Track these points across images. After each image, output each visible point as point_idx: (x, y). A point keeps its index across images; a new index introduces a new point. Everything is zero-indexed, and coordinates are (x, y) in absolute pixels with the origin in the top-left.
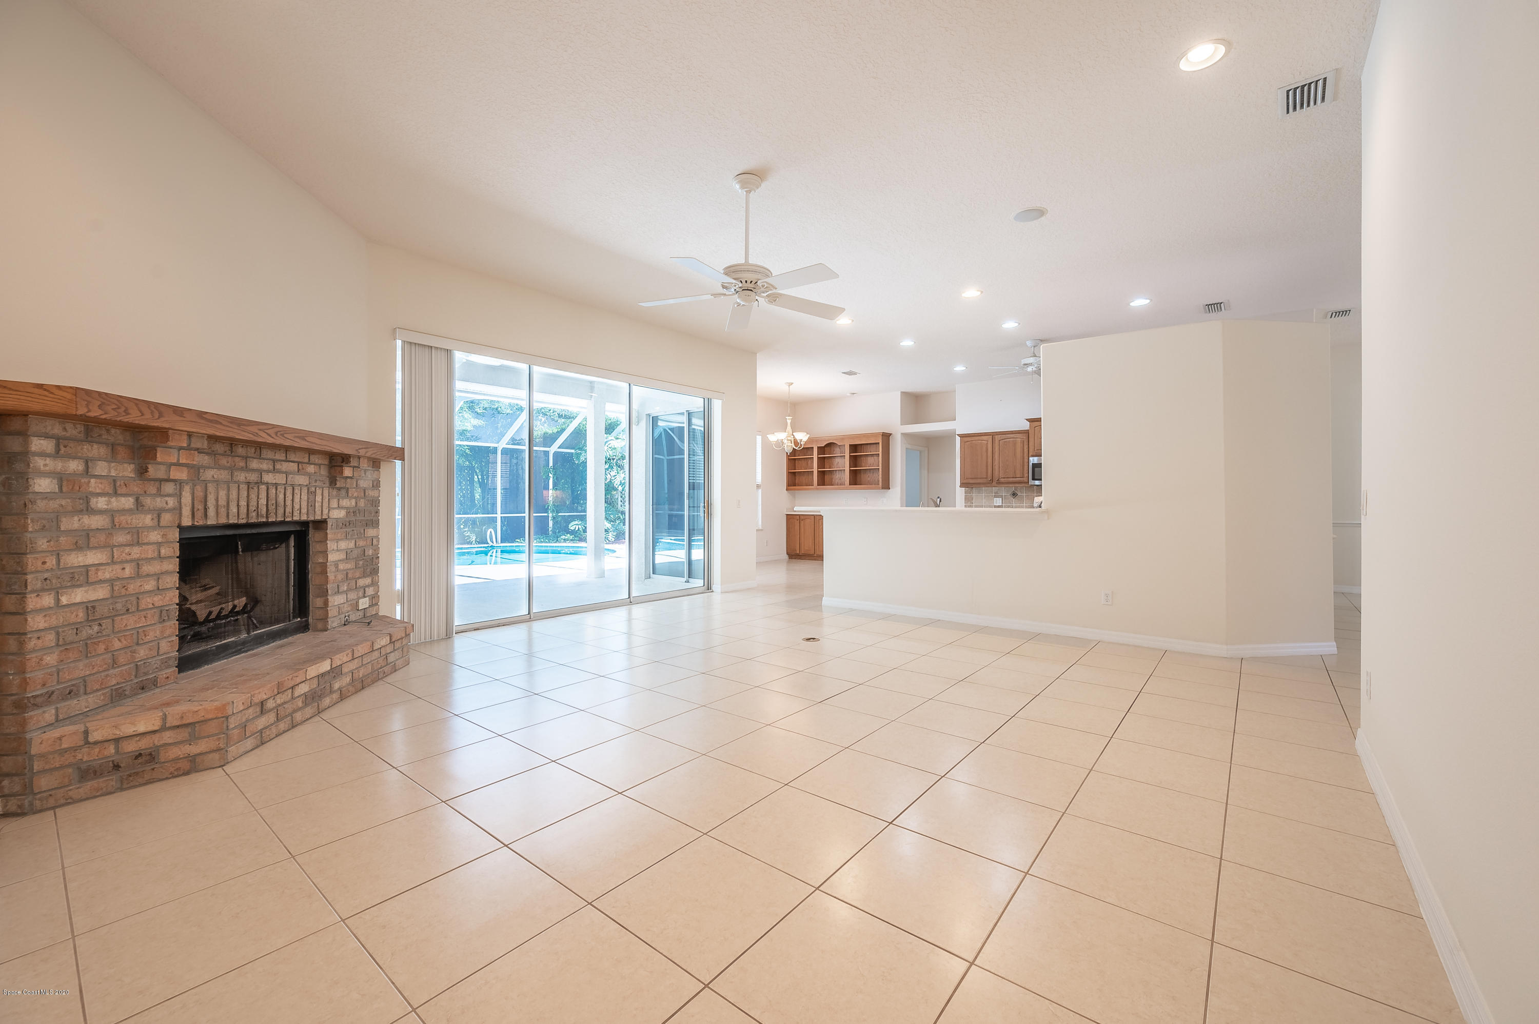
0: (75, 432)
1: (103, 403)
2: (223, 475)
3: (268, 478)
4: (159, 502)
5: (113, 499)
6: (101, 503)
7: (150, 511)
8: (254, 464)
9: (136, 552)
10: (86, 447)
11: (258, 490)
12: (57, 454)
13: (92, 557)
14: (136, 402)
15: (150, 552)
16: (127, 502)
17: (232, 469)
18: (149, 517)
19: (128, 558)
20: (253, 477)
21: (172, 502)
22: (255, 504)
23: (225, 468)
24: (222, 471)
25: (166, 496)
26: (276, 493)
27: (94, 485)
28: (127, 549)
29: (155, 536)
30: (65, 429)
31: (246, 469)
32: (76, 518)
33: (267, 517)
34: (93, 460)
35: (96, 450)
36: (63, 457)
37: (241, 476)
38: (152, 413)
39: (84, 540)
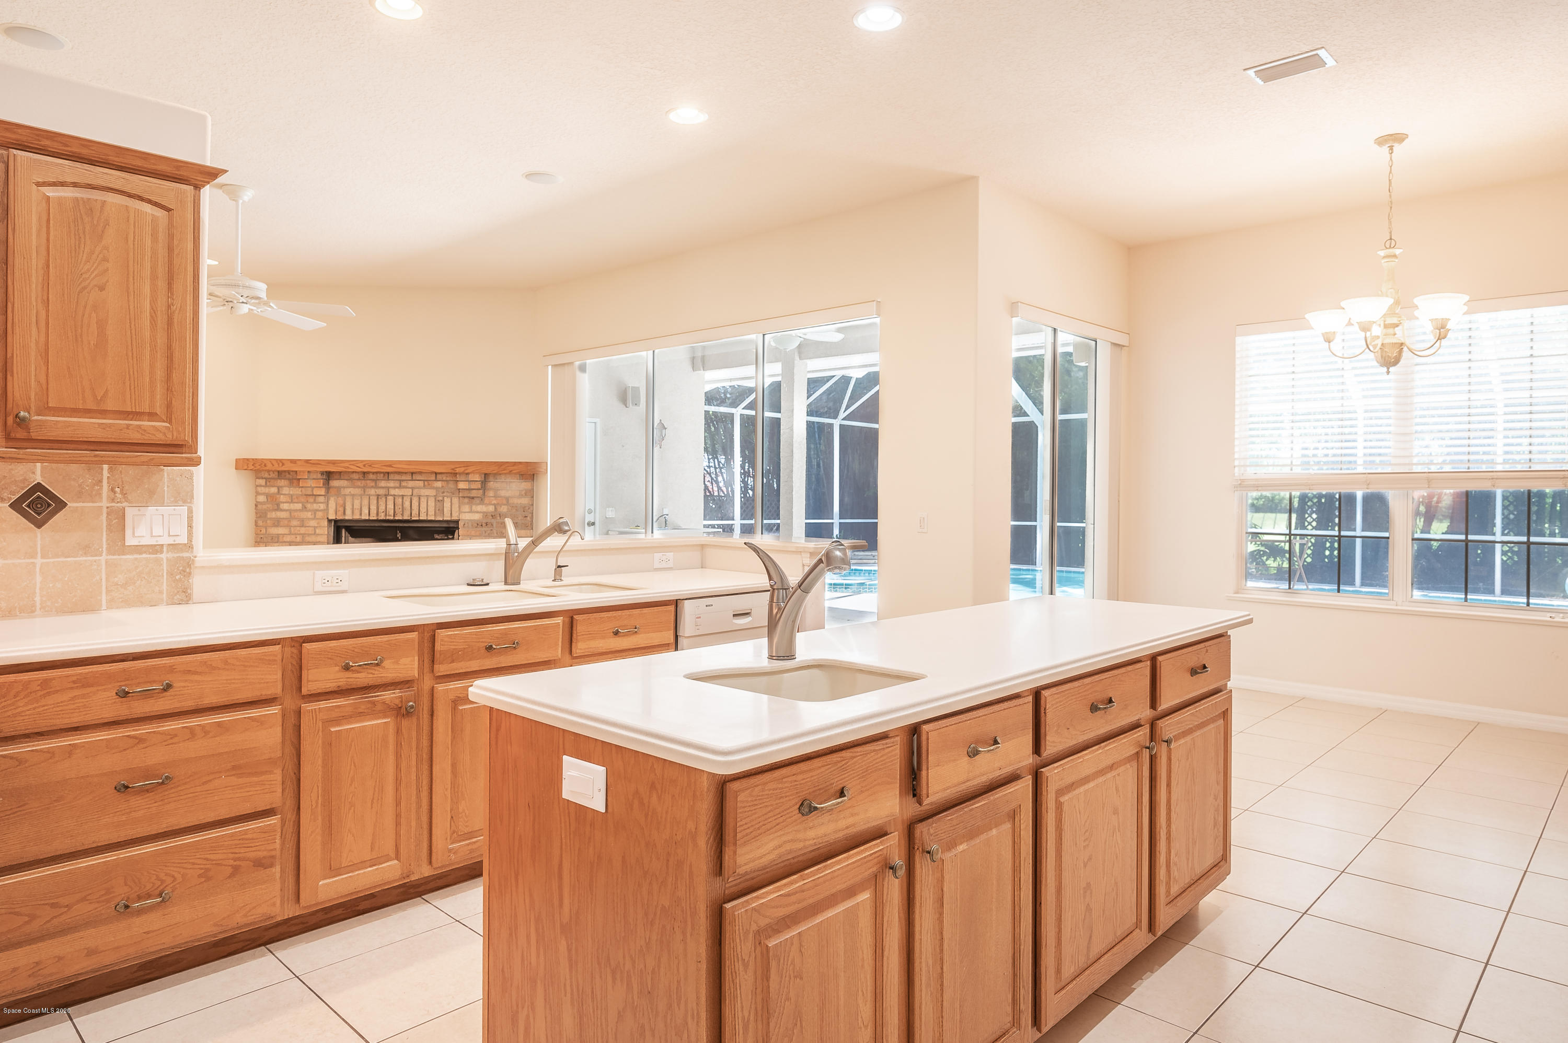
0: (274, 475)
1: (254, 463)
2: (357, 491)
3: (392, 492)
4: (315, 506)
5: (292, 505)
6: (285, 506)
7: (310, 510)
8: (383, 484)
9: (303, 530)
10: (279, 481)
11: (386, 501)
12: (266, 486)
13: (280, 531)
14: (270, 460)
15: (311, 531)
16: (299, 506)
17: (364, 488)
18: (310, 513)
19: (299, 533)
20: (381, 492)
21: (322, 506)
22: (384, 508)
23: (359, 487)
24: (357, 489)
25: (320, 503)
26: (403, 501)
27: (282, 498)
28: (298, 528)
29: (313, 523)
30: (270, 475)
31: (376, 487)
32: (274, 513)
33: (394, 516)
34: (281, 487)
35: (282, 483)
36: (268, 486)
37: (372, 492)
38: (279, 464)
39: (277, 523)
